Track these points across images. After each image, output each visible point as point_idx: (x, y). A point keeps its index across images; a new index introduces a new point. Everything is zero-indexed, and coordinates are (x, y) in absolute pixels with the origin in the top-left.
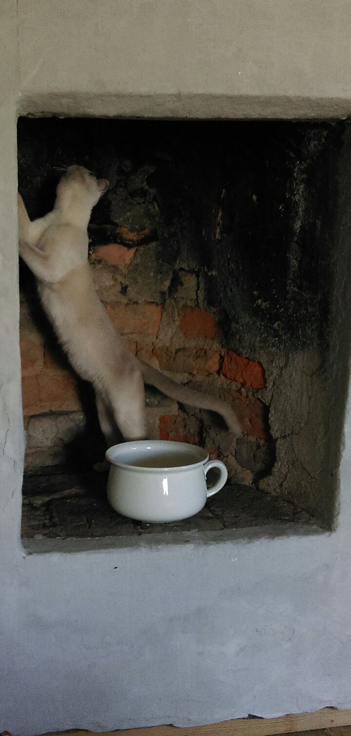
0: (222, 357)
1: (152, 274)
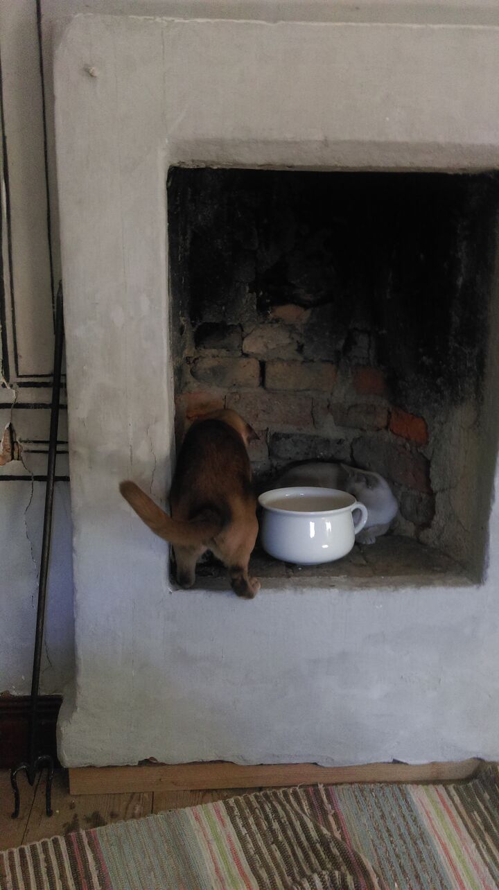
0: (389, 413)
1: (327, 334)
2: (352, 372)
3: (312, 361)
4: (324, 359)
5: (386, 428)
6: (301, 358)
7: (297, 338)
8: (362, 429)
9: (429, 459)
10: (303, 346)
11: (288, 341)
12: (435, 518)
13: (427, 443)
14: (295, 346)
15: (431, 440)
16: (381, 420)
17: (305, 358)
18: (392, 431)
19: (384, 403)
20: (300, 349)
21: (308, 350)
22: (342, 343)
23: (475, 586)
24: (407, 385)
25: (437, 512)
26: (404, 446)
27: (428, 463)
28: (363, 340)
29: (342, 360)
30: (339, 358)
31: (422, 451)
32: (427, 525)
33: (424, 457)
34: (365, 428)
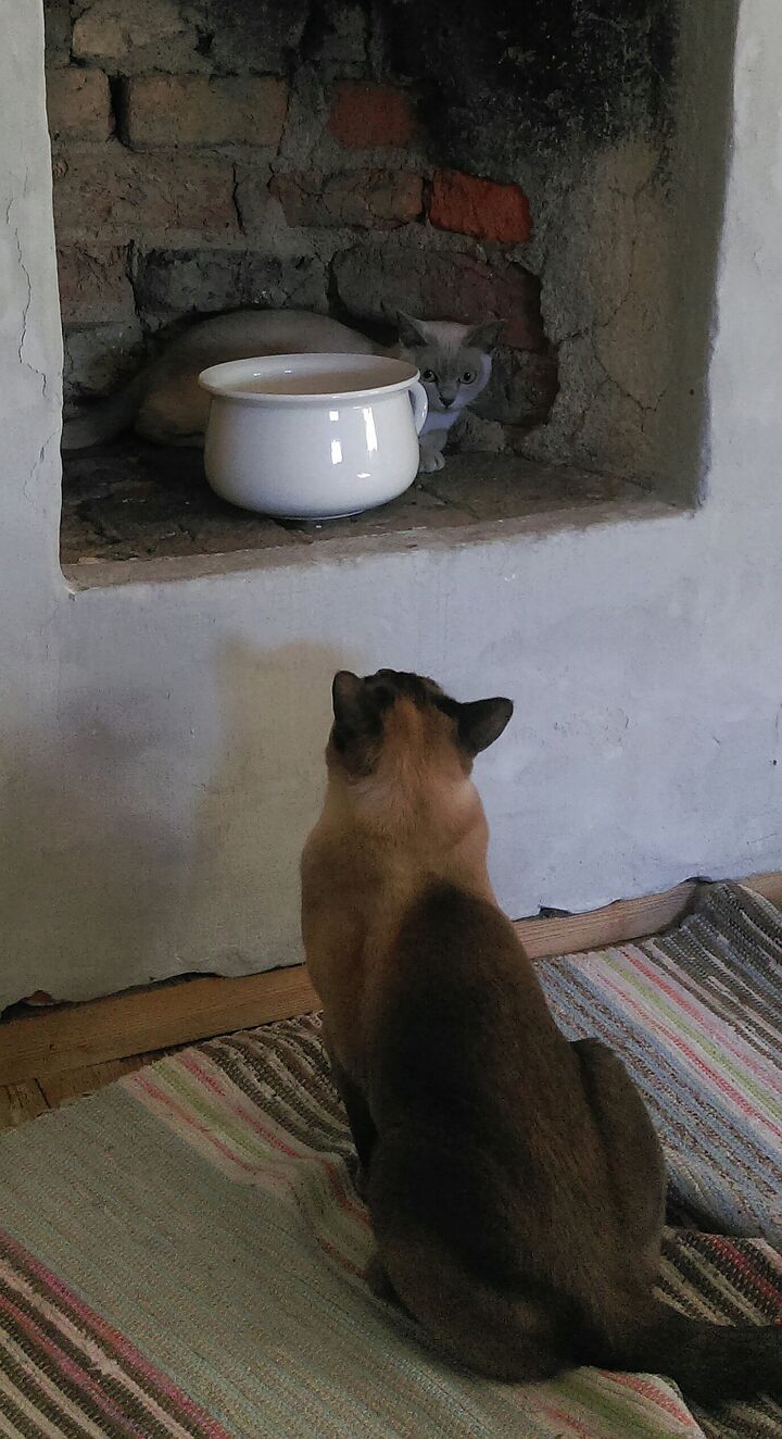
0: (427, 183)
1: (264, 8)
2: (327, 99)
3: (233, 73)
4: (259, 67)
5: (420, 218)
6: (207, 68)
7: (197, 19)
8: (357, 227)
9: (536, 272)
10: (210, 37)
11: (178, 27)
12: (559, 398)
13: (530, 238)
14: (193, 39)
15: (540, 231)
16: (409, 204)
17: (218, 68)
18: (437, 225)
19: (415, 160)
20: (205, 45)
21: (223, 49)
22: (298, 30)
23: (686, 514)
24: (471, 115)
25: (563, 386)
26: (471, 254)
27: (533, 284)
28: (350, 22)
29: (301, 69)
30: (292, 66)
31: (518, 258)
32: (540, 416)
33: (525, 271)
34: (368, 224)
